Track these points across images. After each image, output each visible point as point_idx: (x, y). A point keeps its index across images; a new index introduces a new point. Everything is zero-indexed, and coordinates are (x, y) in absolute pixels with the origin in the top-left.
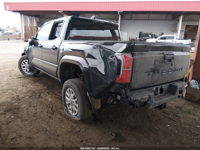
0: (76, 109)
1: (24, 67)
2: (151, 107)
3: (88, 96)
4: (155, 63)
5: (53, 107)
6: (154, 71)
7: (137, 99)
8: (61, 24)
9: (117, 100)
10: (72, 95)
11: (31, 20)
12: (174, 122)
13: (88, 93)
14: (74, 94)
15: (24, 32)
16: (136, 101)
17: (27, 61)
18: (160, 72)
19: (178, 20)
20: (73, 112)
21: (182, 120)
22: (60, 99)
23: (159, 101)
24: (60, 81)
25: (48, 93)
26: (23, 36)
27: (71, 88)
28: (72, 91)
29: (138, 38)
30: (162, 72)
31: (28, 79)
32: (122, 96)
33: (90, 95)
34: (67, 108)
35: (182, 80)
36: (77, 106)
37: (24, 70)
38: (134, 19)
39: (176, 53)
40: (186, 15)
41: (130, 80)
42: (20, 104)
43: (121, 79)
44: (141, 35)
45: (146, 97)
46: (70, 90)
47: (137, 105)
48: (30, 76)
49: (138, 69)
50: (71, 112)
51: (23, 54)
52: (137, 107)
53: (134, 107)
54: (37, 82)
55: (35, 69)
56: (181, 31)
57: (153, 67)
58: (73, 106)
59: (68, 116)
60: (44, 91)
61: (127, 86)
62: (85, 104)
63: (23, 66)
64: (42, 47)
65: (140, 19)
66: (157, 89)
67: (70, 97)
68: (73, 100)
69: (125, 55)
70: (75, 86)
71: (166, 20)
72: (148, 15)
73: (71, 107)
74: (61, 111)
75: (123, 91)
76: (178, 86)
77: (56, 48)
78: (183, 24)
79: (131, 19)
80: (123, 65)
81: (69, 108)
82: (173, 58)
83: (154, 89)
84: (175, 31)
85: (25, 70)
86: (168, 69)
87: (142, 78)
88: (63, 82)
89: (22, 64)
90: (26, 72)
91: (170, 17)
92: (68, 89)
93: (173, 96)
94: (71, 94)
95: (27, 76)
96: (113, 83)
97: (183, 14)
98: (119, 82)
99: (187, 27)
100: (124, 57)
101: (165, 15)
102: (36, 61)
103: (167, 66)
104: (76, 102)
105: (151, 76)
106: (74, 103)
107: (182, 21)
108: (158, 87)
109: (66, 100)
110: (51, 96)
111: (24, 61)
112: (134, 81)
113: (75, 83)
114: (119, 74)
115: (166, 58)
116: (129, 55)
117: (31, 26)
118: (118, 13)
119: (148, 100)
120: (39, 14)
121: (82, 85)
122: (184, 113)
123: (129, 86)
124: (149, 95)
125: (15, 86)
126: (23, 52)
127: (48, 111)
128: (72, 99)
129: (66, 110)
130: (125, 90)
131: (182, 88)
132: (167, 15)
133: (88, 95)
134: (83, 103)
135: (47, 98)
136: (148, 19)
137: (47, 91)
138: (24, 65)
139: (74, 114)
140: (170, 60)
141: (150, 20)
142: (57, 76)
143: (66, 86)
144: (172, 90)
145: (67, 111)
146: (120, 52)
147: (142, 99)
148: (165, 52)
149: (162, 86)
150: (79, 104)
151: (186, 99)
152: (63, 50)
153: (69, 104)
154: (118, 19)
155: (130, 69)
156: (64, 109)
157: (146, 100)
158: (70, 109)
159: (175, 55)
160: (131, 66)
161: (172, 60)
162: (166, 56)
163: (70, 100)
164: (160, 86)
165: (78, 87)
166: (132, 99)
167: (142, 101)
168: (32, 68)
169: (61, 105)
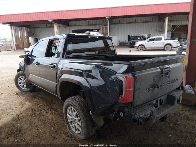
0: (79, 128)
1: (21, 83)
2: (154, 121)
3: (91, 115)
4: (154, 79)
5: (55, 125)
6: (154, 86)
7: (140, 116)
8: (57, 41)
9: (120, 117)
10: (75, 114)
11: (21, 31)
12: (175, 131)
13: (90, 112)
14: (76, 112)
15: (15, 43)
16: (140, 119)
17: (23, 76)
18: (159, 86)
19: (164, 21)
20: (76, 130)
21: (183, 128)
22: (60, 116)
23: (160, 115)
24: (61, 99)
25: (48, 109)
26: (14, 47)
27: (73, 107)
28: (74, 110)
29: (127, 41)
30: (161, 86)
31: (25, 95)
32: (126, 114)
33: (93, 114)
34: (69, 126)
35: (178, 89)
36: (81, 124)
37: (20, 86)
38: (122, 23)
39: (171, 66)
40: (171, 16)
41: (132, 99)
42: (21, 125)
43: (124, 99)
44: (130, 38)
45: (149, 112)
46: (71, 109)
47: (141, 122)
48: (27, 92)
49: (139, 87)
50: (74, 130)
51: (19, 70)
52: (141, 124)
53: (138, 124)
54: (35, 97)
55: (31, 84)
56: (168, 31)
57: (152, 83)
58: (76, 124)
59: (72, 135)
60: (43, 108)
61: (130, 105)
62: (89, 122)
63: (19, 82)
64: (39, 64)
65: (128, 23)
66: (157, 101)
67: (72, 115)
68: (76, 118)
69: (126, 75)
70: (77, 105)
71: (152, 21)
72: (135, 18)
73: (73, 125)
74: (64, 129)
75: (127, 109)
76: (176, 96)
77: (54, 66)
78: (169, 25)
79: (119, 23)
80: (125, 86)
81: (71, 126)
82: (169, 71)
83: (154, 102)
84: (162, 31)
85: (22, 86)
86: (166, 82)
87: (143, 95)
88: (64, 100)
89: (18, 80)
90: (23, 88)
91: (156, 18)
92: (69, 107)
93: (173, 107)
94: (73, 112)
95: (24, 92)
96: (116, 103)
97: (168, 15)
98: (122, 102)
99: (173, 27)
100: (125, 78)
101: (152, 17)
102: (33, 77)
103: (165, 80)
104: (79, 120)
105: (151, 91)
106: (77, 122)
107: (168, 22)
108: (158, 99)
109: (68, 117)
110: (51, 113)
111: (20, 77)
112: (136, 99)
113: (77, 102)
114: (122, 95)
115: (164, 72)
116: (130, 75)
117: (22, 36)
118: (106, 19)
119: (151, 116)
120: (29, 25)
121: (84, 103)
122: (183, 120)
123: (132, 104)
124: (151, 111)
125: (13, 104)
126: (18, 68)
127: (51, 131)
128: (74, 117)
129: (69, 127)
130: (128, 109)
131: (179, 97)
132: (153, 17)
133: (91, 113)
134: (86, 122)
135: (47, 115)
136: (136, 22)
137: (47, 107)
138: (21, 81)
139: (77, 132)
140: (167, 74)
141: (137, 23)
142: (57, 93)
143: (67, 104)
144: (170, 100)
145: (70, 130)
146: (121, 73)
147: (145, 115)
148: (162, 67)
149: (161, 98)
150: (83, 123)
151: (183, 105)
152: (62, 69)
153: (71, 122)
154: (107, 24)
155: (132, 89)
156: (66, 127)
157: (149, 116)
158: (73, 127)
159: (171, 67)
160: (132, 86)
161: (169, 73)
162: (163, 70)
163: (73, 118)
164: (160, 99)
165: (80, 106)
166: (136, 117)
167: (145, 117)
168: (29, 84)
169: (62, 122)
